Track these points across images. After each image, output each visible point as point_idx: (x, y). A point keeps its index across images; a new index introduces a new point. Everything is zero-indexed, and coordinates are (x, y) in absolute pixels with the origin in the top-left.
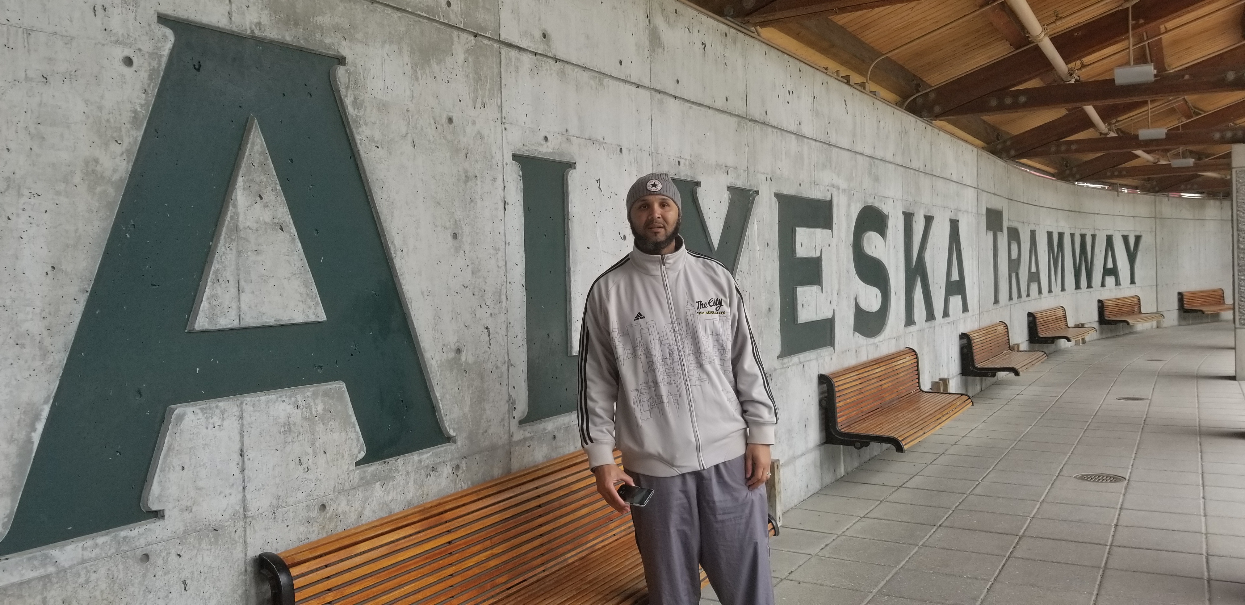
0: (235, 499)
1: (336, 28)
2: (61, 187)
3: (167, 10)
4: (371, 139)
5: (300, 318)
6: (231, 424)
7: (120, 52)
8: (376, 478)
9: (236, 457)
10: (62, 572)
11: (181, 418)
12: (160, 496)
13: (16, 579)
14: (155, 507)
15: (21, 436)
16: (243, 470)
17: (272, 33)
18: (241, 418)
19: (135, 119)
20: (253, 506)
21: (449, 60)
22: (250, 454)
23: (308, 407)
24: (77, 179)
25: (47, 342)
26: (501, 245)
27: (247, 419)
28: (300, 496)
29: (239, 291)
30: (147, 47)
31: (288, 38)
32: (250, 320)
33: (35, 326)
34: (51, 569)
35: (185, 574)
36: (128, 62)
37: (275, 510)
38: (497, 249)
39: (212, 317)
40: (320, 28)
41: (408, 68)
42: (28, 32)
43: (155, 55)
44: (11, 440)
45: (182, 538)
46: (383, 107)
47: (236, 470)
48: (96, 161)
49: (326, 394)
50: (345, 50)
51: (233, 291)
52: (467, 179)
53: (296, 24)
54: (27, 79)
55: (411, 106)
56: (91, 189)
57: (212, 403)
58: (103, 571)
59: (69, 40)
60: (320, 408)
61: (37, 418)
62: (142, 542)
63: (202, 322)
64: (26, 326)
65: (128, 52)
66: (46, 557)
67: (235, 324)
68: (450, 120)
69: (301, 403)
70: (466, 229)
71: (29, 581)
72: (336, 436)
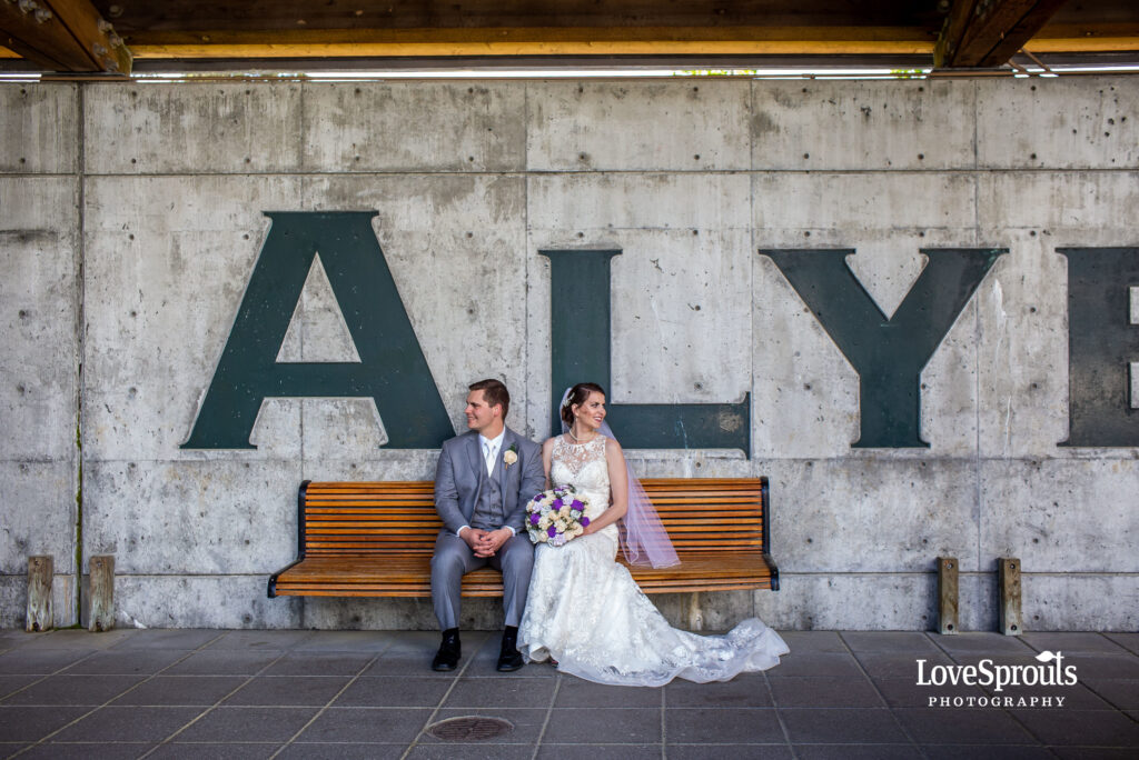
0: (297, 448)
1: (373, 196)
2: (213, 296)
3: (267, 209)
4: (397, 256)
5: (340, 359)
6: (295, 411)
7: (242, 233)
8: (393, 458)
9: (298, 428)
10: (208, 461)
11: (267, 403)
12: (255, 439)
13: (189, 459)
14: (252, 443)
15: (193, 400)
16: (302, 435)
17: (328, 207)
18: (301, 408)
19: (249, 263)
20: (307, 455)
21: (470, 196)
22: (306, 428)
23: (344, 408)
24: (221, 292)
25: (205, 362)
26: (522, 317)
27: (304, 410)
28: (338, 456)
29: (302, 343)
30: (256, 228)
31: (338, 208)
32: (308, 359)
33: (200, 355)
34: (204, 459)
35: (268, 479)
36: (246, 237)
37: (321, 460)
38: (516, 320)
39: (286, 355)
40: (362, 198)
41: (432, 209)
42: (201, 233)
43: (260, 232)
44: (189, 402)
45: (267, 461)
46: (407, 235)
47: (298, 435)
48: (229, 284)
49: (356, 403)
50: (378, 206)
51: (298, 344)
52: (485, 272)
53: (344, 199)
54: (201, 252)
55: (433, 231)
56: (227, 297)
57: (285, 399)
58: (226, 466)
59: (219, 232)
60: (352, 410)
61: (200, 394)
62: (246, 458)
63: (280, 358)
64: (197, 355)
65: (246, 233)
66: (201, 453)
67: (299, 360)
68: (470, 235)
69: (339, 404)
70: (483, 307)
71: (193, 462)
72: (364, 428)
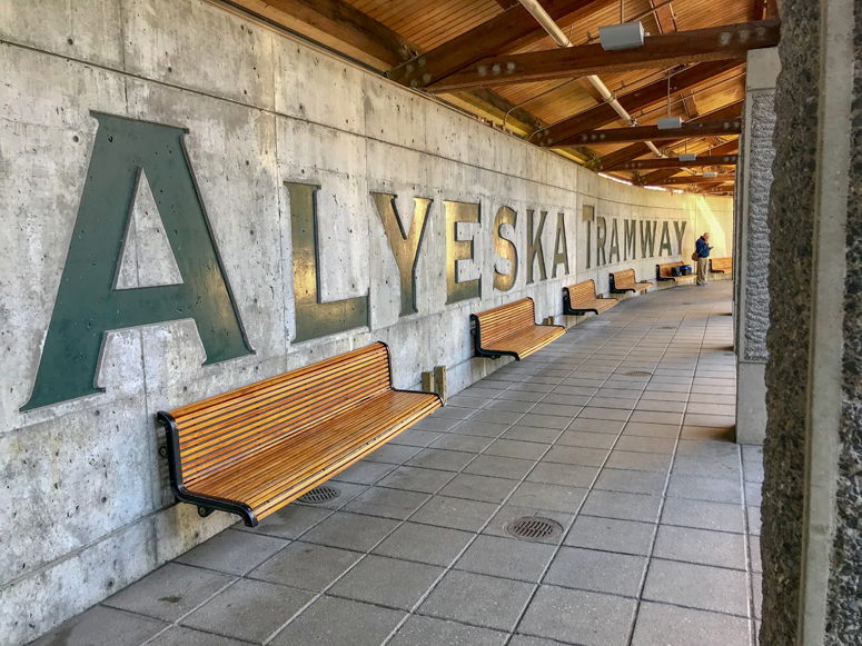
0: (140, 382)
1: (184, 112)
2: (46, 211)
3: (94, 108)
4: (204, 177)
5: (169, 282)
6: (137, 341)
7: (71, 134)
8: (212, 373)
9: (140, 360)
10: (57, 419)
11: (112, 337)
12: (103, 381)
13: (36, 422)
14: (101, 386)
15: (35, 347)
16: (143, 367)
17: (149, 118)
18: (141, 338)
19: (81, 172)
20: (149, 387)
21: (246, 126)
22: (147, 358)
23: (176, 332)
24: (54, 207)
25: (44, 296)
26: (278, 237)
27: (145, 339)
28: (173, 382)
29: (138, 267)
30: (85, 130)
31: (158, 120)
32: (143, 284)
33: (37, 288)
34: (52, 418)
35: (117, 423)
36: (76, 139)
37: (161, 389)
38: (276, 240)
39: (125, 282)
40: (175, 113)
41: (223, 133)
42: (25, 125)
43: (89, 134)
44: (29, 349)
45: (115, 403)
46: (210, 157)
47: (140, 367)
48: (63, 196)
49: (184, 325)
50: (189, 124)
51: (135, 267)
52: (258, 198)
53: (162, 112)
54: (27, 152)
55: (225, 156)
56: (61, 212)
57: (127, 330)
58: (77, 419)
59: (45, 128)
60: (182, 333)
61: (41, 337)
62: (96, 404)
63: (119, 285)
64: (34, 288)
65: (75, 134)
66: (49, 411)
67: (137, 286)
68: (247, 163)
69: (172, 330)
70: (258, 228)
71: (42, 423)
72: (190, 349)
